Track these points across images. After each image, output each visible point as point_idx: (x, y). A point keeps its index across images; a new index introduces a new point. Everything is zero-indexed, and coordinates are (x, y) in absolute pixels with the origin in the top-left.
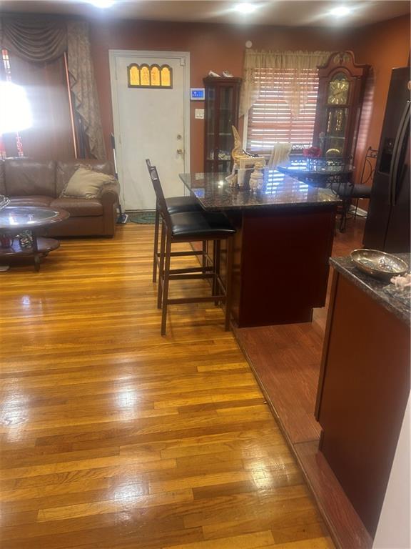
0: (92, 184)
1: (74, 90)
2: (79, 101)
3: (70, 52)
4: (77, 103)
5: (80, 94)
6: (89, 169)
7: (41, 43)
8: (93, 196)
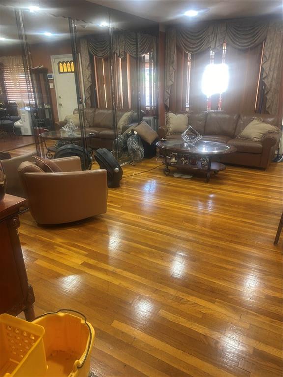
0: (260, 131)
1: (264, 66)
2: (266, 73)
3: (268, 40)
4: (264, 75)
5: (268, 69)
6: (261, 121)
7: (249, 37)
8: (258, 140)
